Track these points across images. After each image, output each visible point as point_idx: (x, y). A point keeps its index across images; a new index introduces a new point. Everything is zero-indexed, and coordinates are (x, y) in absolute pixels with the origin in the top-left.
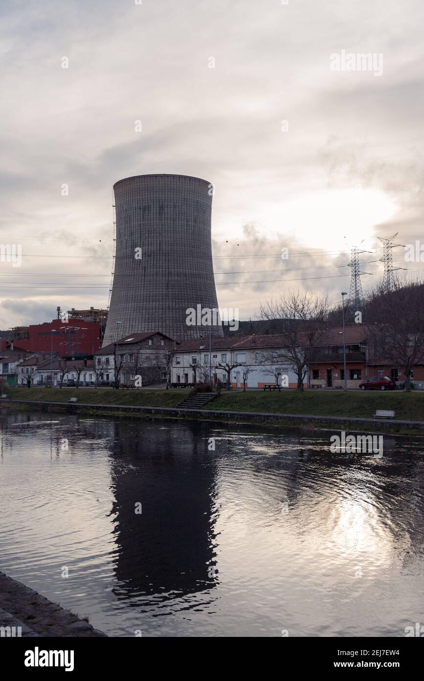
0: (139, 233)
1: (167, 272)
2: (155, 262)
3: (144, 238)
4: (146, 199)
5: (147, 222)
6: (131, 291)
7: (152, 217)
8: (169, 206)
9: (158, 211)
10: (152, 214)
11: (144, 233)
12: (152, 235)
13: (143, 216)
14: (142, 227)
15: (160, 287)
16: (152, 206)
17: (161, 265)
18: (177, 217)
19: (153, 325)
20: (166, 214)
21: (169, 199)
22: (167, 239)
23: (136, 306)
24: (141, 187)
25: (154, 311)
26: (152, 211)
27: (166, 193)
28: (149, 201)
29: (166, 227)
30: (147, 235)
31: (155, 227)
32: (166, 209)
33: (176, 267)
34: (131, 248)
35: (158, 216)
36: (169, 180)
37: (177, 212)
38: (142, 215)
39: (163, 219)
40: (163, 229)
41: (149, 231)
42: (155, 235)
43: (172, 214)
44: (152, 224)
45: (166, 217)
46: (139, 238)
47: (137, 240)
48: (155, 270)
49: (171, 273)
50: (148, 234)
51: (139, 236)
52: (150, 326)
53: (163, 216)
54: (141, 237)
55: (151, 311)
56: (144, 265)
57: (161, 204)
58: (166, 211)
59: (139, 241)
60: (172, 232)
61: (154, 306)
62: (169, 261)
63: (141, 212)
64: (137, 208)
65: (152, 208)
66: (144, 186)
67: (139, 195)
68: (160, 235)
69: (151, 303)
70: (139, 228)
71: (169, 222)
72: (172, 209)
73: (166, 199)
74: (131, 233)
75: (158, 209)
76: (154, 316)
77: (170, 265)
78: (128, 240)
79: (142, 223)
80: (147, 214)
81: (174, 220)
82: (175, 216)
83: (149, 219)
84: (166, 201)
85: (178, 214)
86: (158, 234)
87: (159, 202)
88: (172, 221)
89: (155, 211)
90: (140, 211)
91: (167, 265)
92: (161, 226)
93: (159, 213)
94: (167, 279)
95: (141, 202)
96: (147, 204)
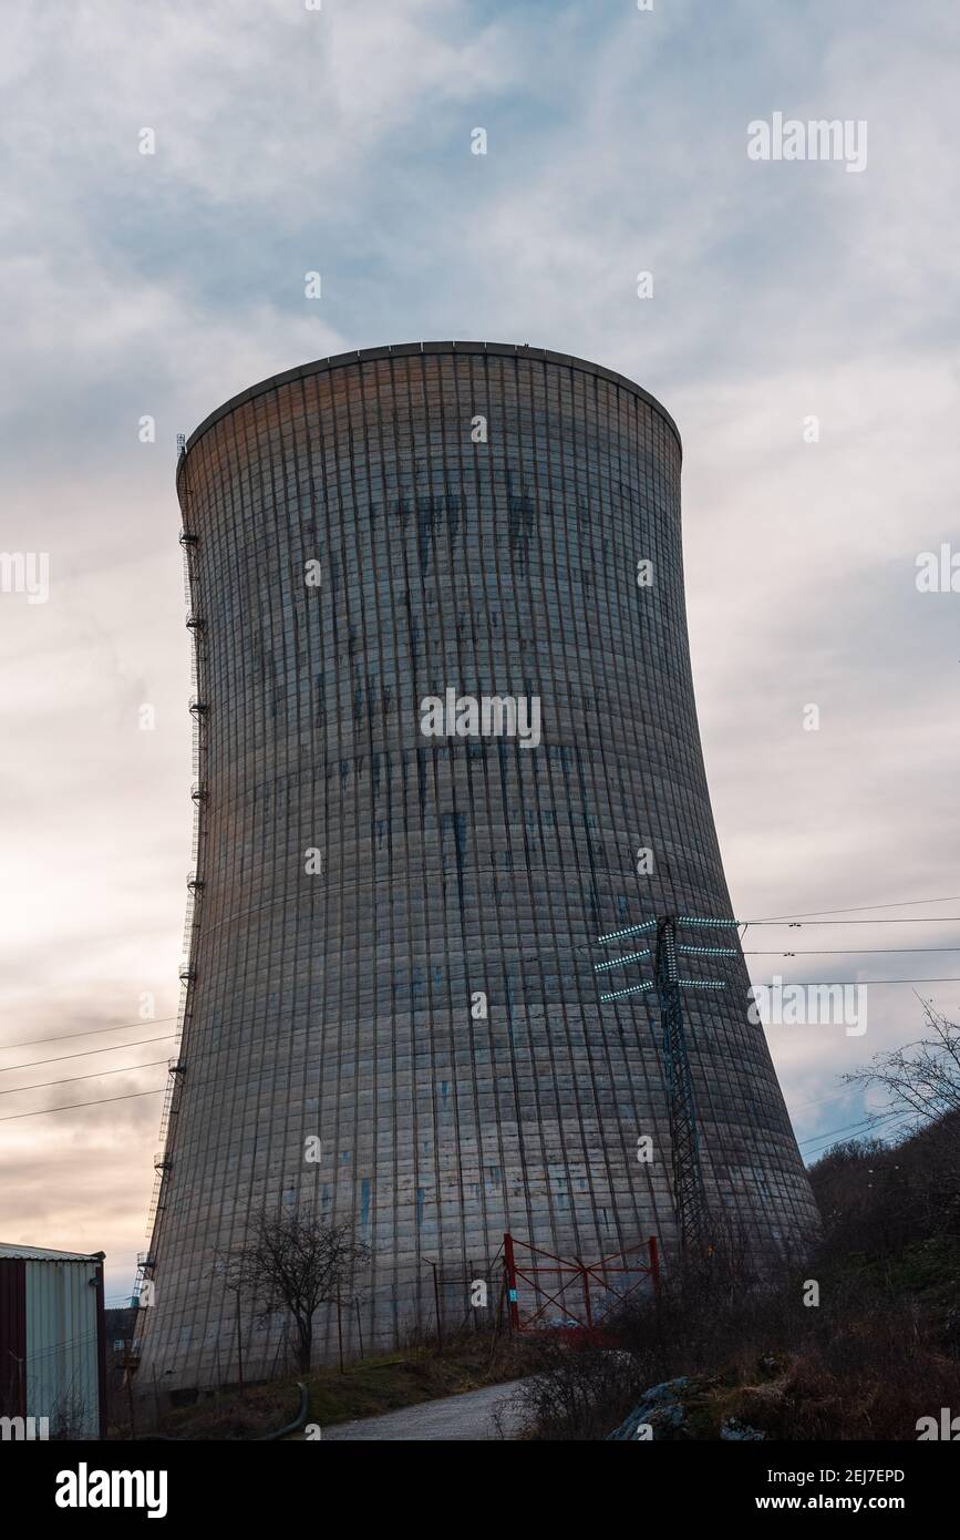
0: (404, 637)
1: (582, 845)
2: (512, 788)
3: (436, 660)
4: (437, 464)
5: (444, 580)
6: (383, 949)
7: (474, 553)
8: (558, 508)
9: (503, 529)
10: (473, 541)
11: (435, 634)
12: (483, 645)
13: (422, 552)
14: (417, 607)
15: (561, 924)
16: (472, 501)
17: (545, 804)
18: (599, 566)
19: (552, 1135)
20: (547, 546)
21: (556, 471)
22: (560, 675)
23: (423, 1031)
24: (403, 402)
25: (542, 1052)
26: (473, 528)
27: (541, 443)
28: (454, 476)
29: (553, 609)
30: (451, 646)
31: (494, 605)
32: (545, 520)
33: (620, 821)
34: (357, 717)
35: (505, 552)
36: (552, 379)
37: (597, 544)
38: (413, 545)
39: (534, 568)
40: (540, 621)
41: (460, 627)
42: (498, 646)
43: (574, 550)
44: (478, 593)
45: (548, 558)
46: (405, 664)
47: (390, 678)
48: (516, 829)
49: (602, 851)
50: (459, 641)
51: (403, 651)
52: (532, 1142)
53: (533, 555)
54: (414, 656)
55: (522, 1053)
56: (446, 805)
57: (517, 493)
58: (546, 530)
59: (406, 676)
60: (583, 640)
61: (538, 1025)
62: (583, 788)
63: (412, 531)
64: (380, 510)
65: (472, 514)
66: (418, 399)
67: (389, 441)
68: (522, 648)
69: (519, 1010)
70: (401, 610)
71: (563, 585)
72: (572, 525)
73: (542, 469)
74: (352, 639)
75: (503, 515)
76: (546, 1082)
77: (591, 806)
78: (330, 677)
79: (415, 584)
80: (442, 541)
81: (585, 583)
82: (587, 564)
83: (459, 566)
84: (544, 481)
85: (599, 555)
86: (514, 646)
87: (508, 483)
88: (577, 588)
89: (488, 527)
90: (404, 526)
91: (576, 804)
92: (523, 606)
93: (513, 537)
94: (586, 878)
95: (407, 480)
96: (440, 491)
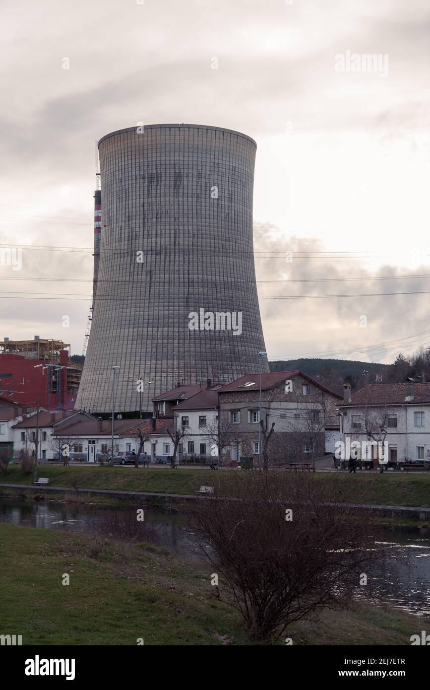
0: (142, 217)
1: (186, 280)
2: (167, 263)
3: (150, 224)
4: (154, 163)
5: (154, 199)
6: (129, 310)
7: (163, 191)
8: (190, 175)
9: (172, 183)
10: (163, 187)
11: (150, 216)
12: (163, 220)
13: (148, 191)
14: (146, 208)
15: (177, 304)
16: (163, 175)
17: (177, 268)
18: (203, 192)
19: (164, 365)
20: (186, 187)
21: (191, 163)
22: (186, 227)
23: (135, 334)
24: (145, 143)
25: (165, 341)
26: (163, 183)
27: (186, 154)
28: (159, 167)
29: (186, 207)
30: (154, 220)
31: (167, 207)
32: (185, 179)
33: (200, 272)
34: (128, 240)
35: (172, 190)
36: (191, 133)
37: (203, 184)
38: (146, 188)
39: (181, 195)
40: (181, 211)
41: (157, 214)
42: (168, 220)
43: (195, 187)
44: (163, 204)
45: (186, 191)
46: (141, 225)
47: (137, 229)
48: (167, 276)
49: (192, 282)
50: (156, 218)
51: (141, 221)
52: (159, 366)
53: (181, 191)
54: (144, 223)
55: (160, 341)
56: (149, 268)
57: (177, 171)
58: (185, 183)
59: (142, 229)
60: (195, 216)
61: (165, 333)
62: (189, 263)
63: (146, 184)
64: (138, 177)
65: (163, 178)
66: (150, 143)
67: (141, 156)
68: (175, 220)
69: (160, 329)
70: (142, 208)
71: (190, 199)
72: (195, 179)
73: (186, 162)
74: (129, 216)
75: (172, 179)
76: (165, 350)
77: (191, 268)
78: (123, 228)
79: (146, 200)
80: (154, 187)
81: (198, 197)
82: (199, 192)
83: (158, 195)
84: (186, 167)
85: (203, 188)
86: (172, 220)
87: (175, 168)
88: (195, 199)
89: (167, 183)
90: (144, 182)
91: (186, 268)
92: (176, 207)
93: (175, 185)
94: (186, 290)
95: (146, 168)
96: (154, 172)
